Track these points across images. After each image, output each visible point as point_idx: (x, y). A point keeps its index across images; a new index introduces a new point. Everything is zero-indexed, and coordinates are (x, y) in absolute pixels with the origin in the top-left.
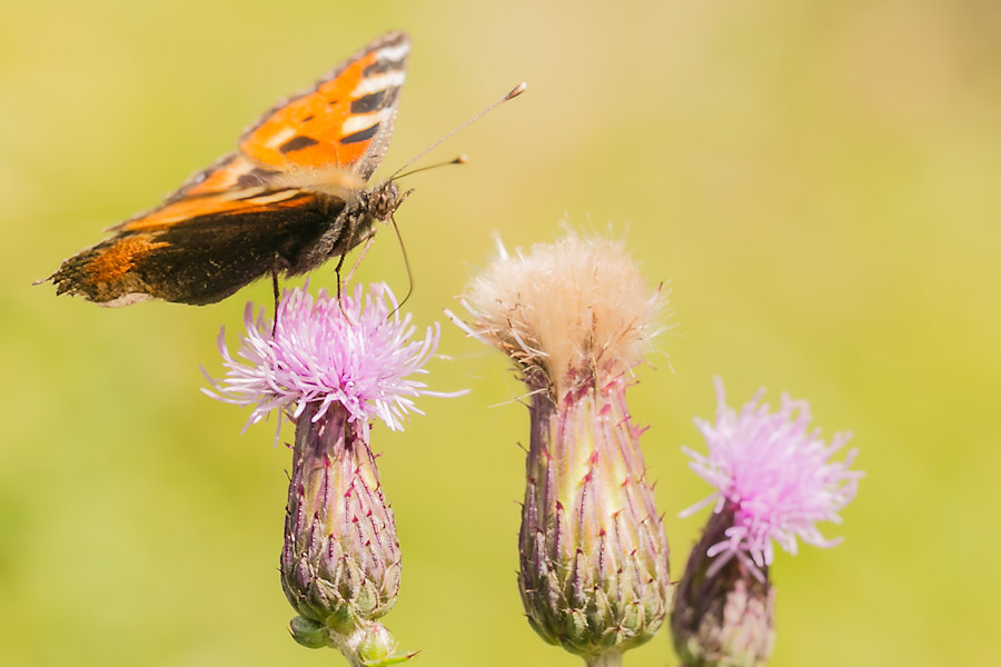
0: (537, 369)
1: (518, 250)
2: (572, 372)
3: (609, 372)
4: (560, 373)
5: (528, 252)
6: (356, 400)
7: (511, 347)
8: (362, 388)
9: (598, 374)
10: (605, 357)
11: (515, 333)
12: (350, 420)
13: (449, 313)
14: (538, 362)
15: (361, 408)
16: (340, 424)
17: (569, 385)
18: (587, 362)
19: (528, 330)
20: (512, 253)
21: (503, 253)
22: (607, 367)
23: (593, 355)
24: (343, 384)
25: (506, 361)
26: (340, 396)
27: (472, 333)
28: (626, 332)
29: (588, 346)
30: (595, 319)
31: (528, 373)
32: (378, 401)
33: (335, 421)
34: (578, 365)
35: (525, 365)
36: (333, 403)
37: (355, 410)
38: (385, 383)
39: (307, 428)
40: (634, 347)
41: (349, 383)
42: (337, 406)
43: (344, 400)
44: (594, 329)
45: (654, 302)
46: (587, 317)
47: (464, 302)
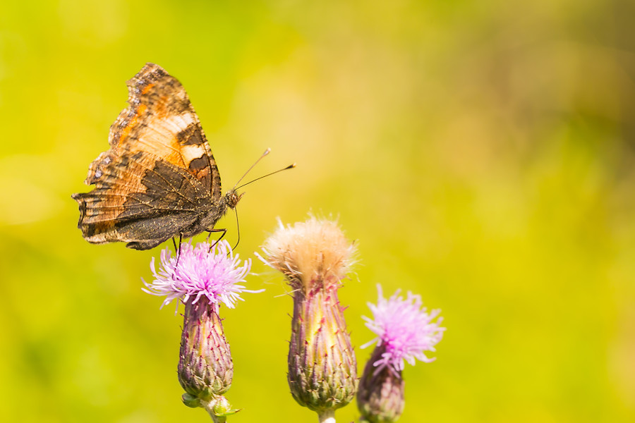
0: (297, 280)
1: (288, 225)
2: (313, 281)
3: (330, 281)
4: (307, 281)
5: (293, 226)
6: (213, 294)
7: (284, 270)
8: (215, 289)
9: (325, 282)
10: (328, 275)
11: (287, 263)
12: (210, 303)
13: (256, 254)
14: (297, 276)
15: (215, 298)
16: (205, 305)
17: (311, 287)
18: (319, 277)
19: (293, 262)
20: (286, 227)
21: (282, 227)
22: (329, 279)
23: (322, 274)
24: (206, 287)
25: (282, 276)
26: (205, 292)
27: (267, 263)
28: (337, 264)
29: (320, 269)
30: (323, 257)
31: (292, 282)
32: (222, 295)
33: (203, 303)
34: (316, 278)
35: (291, 278)
36: (202, 295)
37: (212, 299)
38: (226, 286)
39: (190, 307)
40: (341, 270)
41: (210, 286)
42: (204, 297)
43: (207, 294)
44: (323, 261)
45: (351, 249)
46: (320, 255)
47: (264, 249)
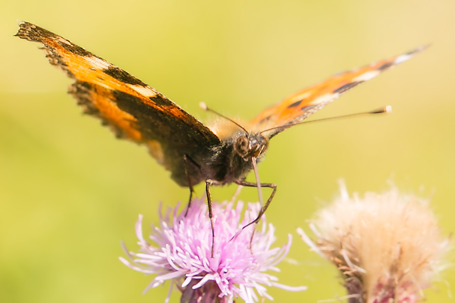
0: (355, 280)
1: (356, 195)
2: (380, 286)
3: (405, 289)
4: (372, 284)
5: (362, 196)
6: (227, 282)
7: (340, 263)
8: (232, 275)
9: (398, 290)
10: (405, 279)
11: (344, 253)
12: (220, 296)
13: (300, 231)
14: (358, 276)
15: (229, 288)
16: (213, 297)
17: (376, 294)
18: (391, 281)
19: (354, 252)
20: (351, 196)
21: (344, 194)
22: (405, 286)
23: (396, 277)
24: (219, 270)
25: (334, 271)
26: (215, 277)
27: (314, 248)
28: (421, 264)
29: (394, 269)
30: (401, 252)
31: (349, 282)
32: (241, 286)
33: (209, 295)
34: (385, 281)
35: (348, 276)
36: (210, 281)
37: (225, 290)
38: (248, 273)
39: (189, 296)
40: (426, 275)
41: (225, 270)
42: (213, 285)
43: (218, 281)
44: (400, 258)
45: (444, 245)
46: (396, 249)
47: (312, 226)
